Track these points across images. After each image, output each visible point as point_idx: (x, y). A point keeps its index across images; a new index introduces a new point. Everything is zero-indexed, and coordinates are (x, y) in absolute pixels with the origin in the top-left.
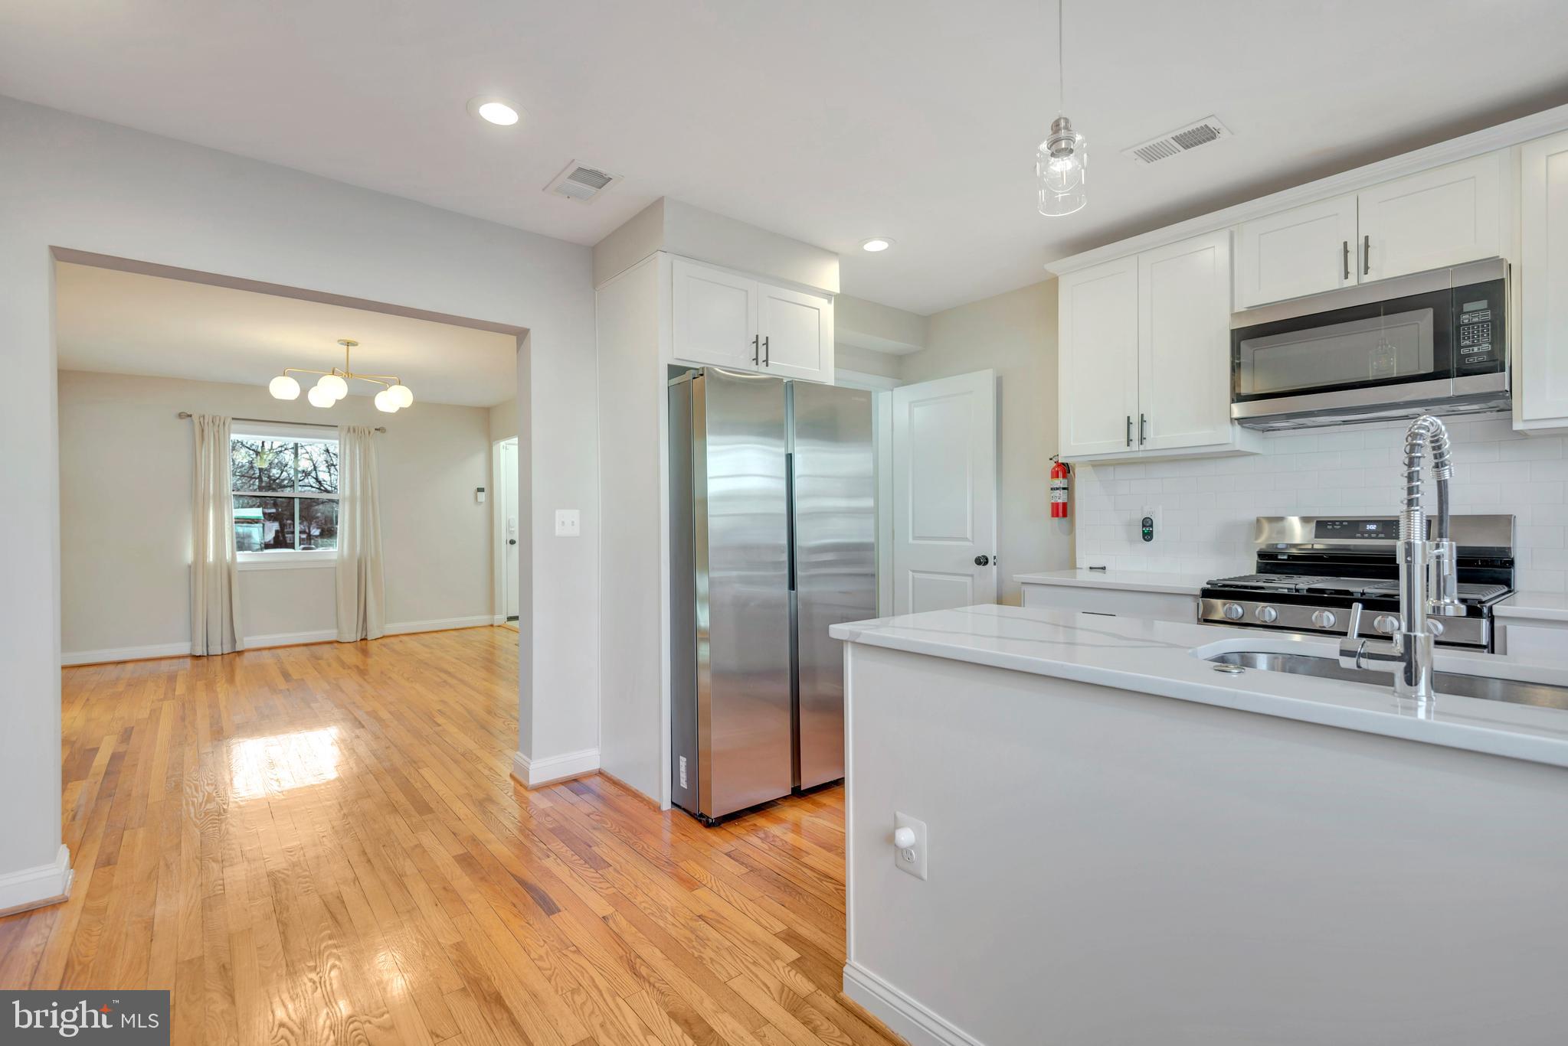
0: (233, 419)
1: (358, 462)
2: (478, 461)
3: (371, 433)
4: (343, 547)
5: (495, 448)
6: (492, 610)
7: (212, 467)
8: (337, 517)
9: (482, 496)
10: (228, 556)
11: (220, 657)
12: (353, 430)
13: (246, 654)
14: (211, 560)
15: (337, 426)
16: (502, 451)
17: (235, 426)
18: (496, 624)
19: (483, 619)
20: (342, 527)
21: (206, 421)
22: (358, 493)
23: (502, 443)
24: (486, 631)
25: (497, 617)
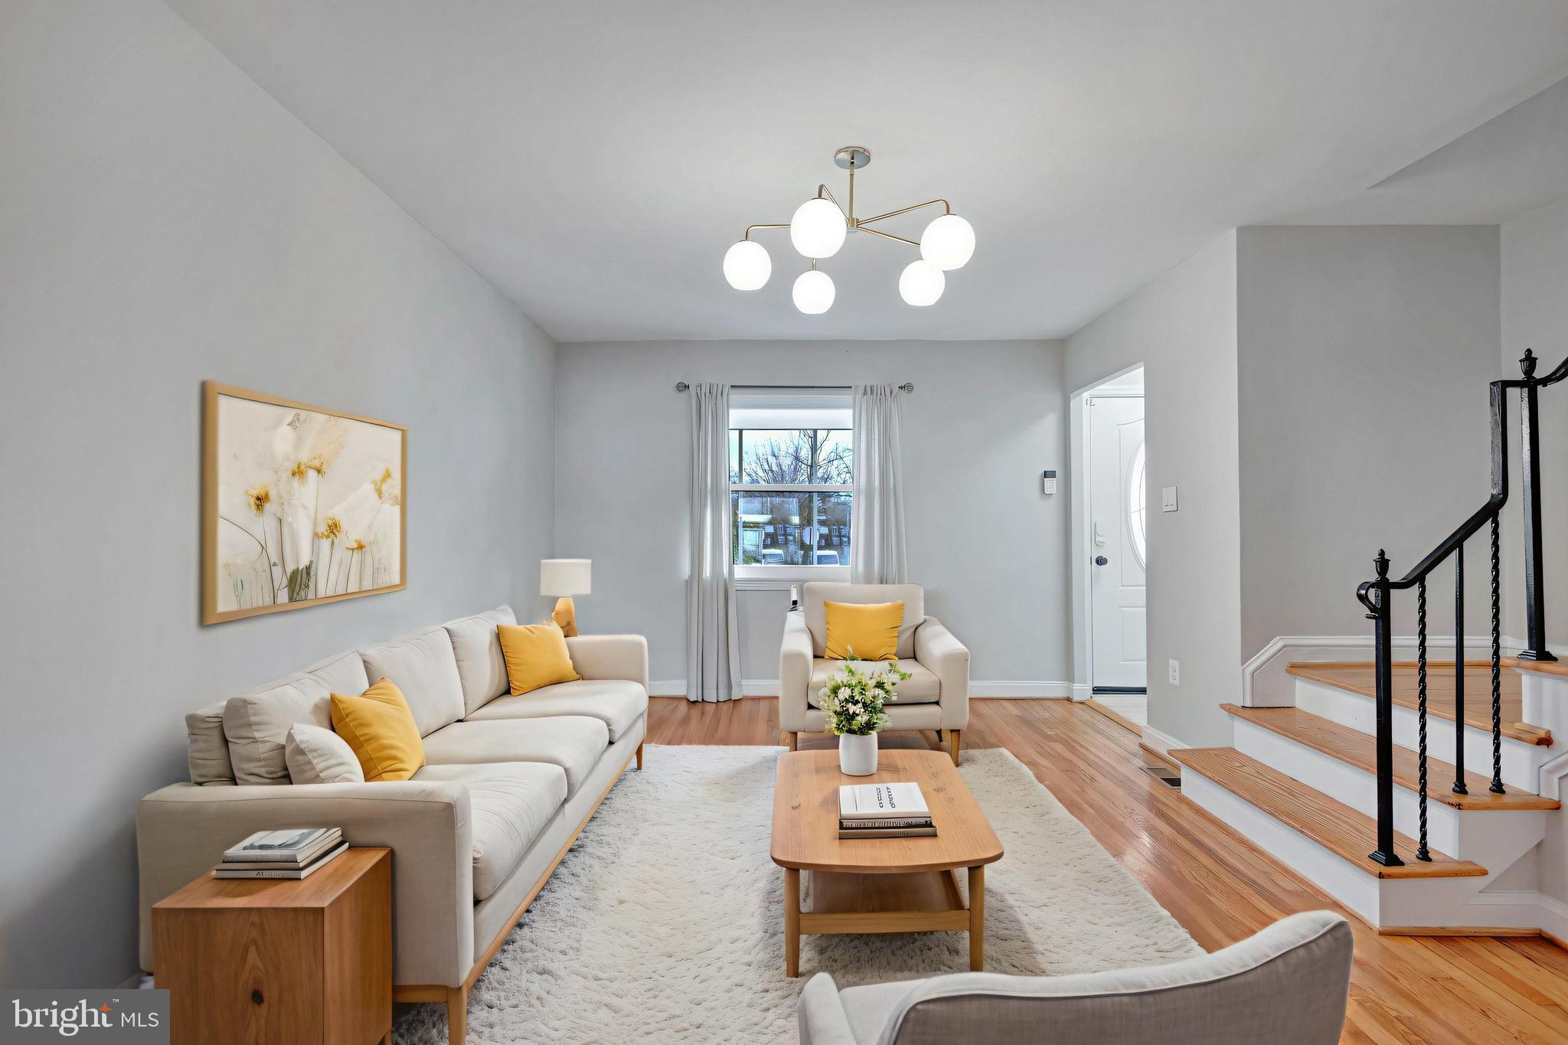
0: (732, 386)
1: (877, 436)
2: (1047, 427)
3: (894, 394)
4: (857, 564)
5: (1073, 404)
6: (1069, 676)
7: (709, 452)
8: (850, 520)
9: (1051, 485)
10: (726, 571)
11: (714, 706)
12: (869, 391)
13: (744, 702)
14: (708, 575)
15: (851, 387)
16: (1086, 408)
17: (736, 396)
18: (1076, 698)
19: (1054, 688)
20: (857, 531)
21: (703, 392)
22: (877, 483)
23: (1086, 395)
24: (1059, 710)
25: (1077, 686)
